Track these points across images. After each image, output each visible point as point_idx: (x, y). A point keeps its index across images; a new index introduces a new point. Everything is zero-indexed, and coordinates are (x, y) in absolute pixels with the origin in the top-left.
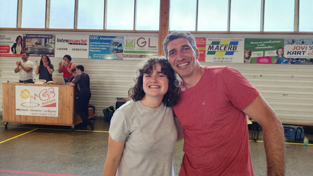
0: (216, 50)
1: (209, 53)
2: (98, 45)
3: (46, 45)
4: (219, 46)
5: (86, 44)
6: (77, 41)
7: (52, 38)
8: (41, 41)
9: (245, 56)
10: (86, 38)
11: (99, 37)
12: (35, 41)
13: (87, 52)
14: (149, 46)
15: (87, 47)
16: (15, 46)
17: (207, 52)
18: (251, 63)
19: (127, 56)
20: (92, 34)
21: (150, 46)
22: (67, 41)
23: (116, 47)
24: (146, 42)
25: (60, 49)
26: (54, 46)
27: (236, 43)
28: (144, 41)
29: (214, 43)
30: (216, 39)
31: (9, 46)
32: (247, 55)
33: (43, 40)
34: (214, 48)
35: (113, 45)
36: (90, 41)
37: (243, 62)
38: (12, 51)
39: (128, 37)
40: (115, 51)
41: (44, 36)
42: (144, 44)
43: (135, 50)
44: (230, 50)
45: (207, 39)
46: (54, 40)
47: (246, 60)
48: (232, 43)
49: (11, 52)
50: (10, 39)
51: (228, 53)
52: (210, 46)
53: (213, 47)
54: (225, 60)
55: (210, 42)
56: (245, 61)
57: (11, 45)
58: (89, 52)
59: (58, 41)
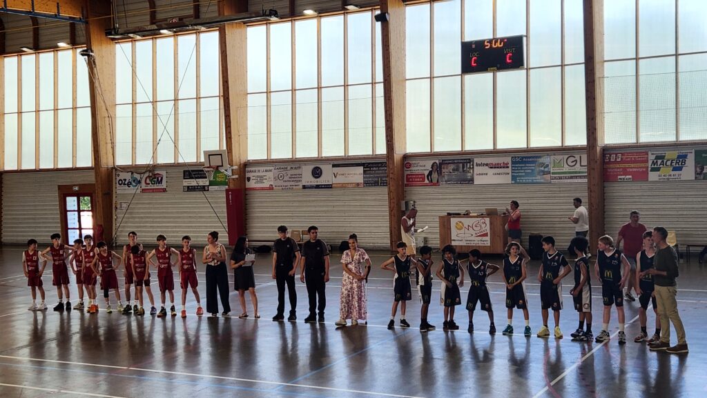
0: (661, 166)
1: (653, 170)
2: (521, 167)
3: (464, 171)
4: (665, 161)
5: (508, 167)
6: (498, 164)
7: (470, 163)
8: (458, 167)
9: (696, 171)
10: (508, 160)
11: (523, 158)
12: (452, 167)
13: (510, 176)
14: (581, 166)
15: (509, 170)
16: (430, 173)
17: (649, 169)
18: (704, 179)
19: (555, 178)
20: (513, 155)
21: (582, 164)
22: (487, 165)
23: (542, 169)
24: (576, 161)
25: (480, 174)
26: (473, 171)
27: (685, 156)
28: (573, 159)
29: (657, 158)
30: (660, 153)
31: (424, 174)
32: (698, 170)
33: (461, 165)
34: (659, 164)
35: (539, 166)
36: (513, 163)
37: (694, 179)
38: (428, 179)
39: (555, 157)
40: (542, 174)
41: (462, 161)
42: (574, 163)
43: (564, 170)
44: (677, 165)
45: (650, 153)
46: (473, 165)
47: (698, 176)
48: (679, 157)
49: (426, 181)
50: (425, 166)
51: (675, 169)
52: (653, 162)
53: (657, 162)
54: (673, 177)
55: (653, 157)
56: (696, 178)
57: (426, 173)
58: (512, 176)
59: (477, 165)
